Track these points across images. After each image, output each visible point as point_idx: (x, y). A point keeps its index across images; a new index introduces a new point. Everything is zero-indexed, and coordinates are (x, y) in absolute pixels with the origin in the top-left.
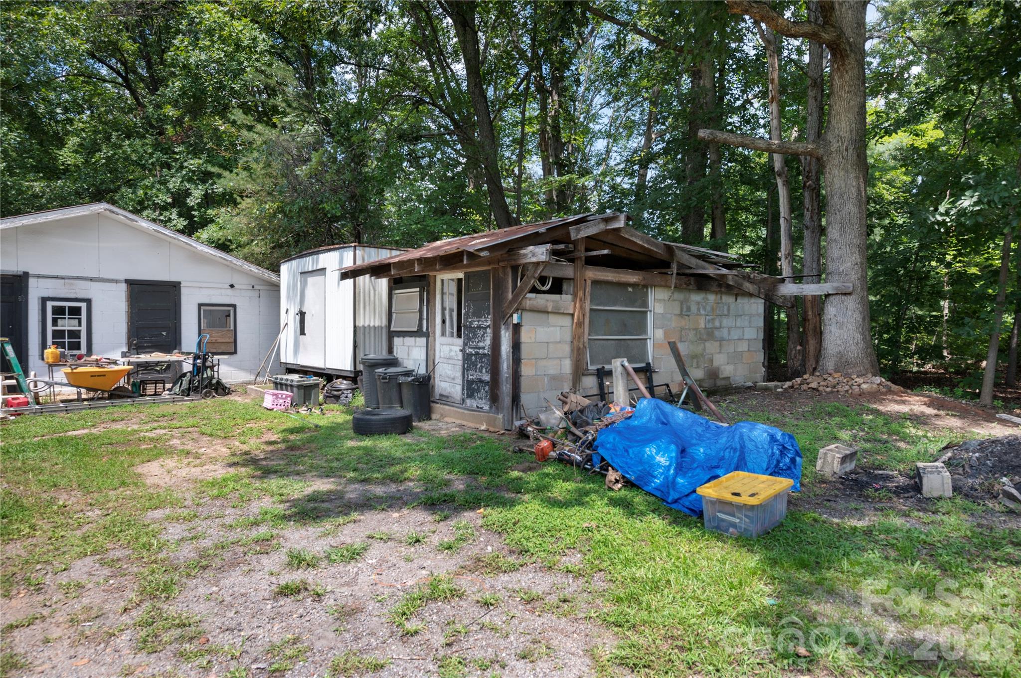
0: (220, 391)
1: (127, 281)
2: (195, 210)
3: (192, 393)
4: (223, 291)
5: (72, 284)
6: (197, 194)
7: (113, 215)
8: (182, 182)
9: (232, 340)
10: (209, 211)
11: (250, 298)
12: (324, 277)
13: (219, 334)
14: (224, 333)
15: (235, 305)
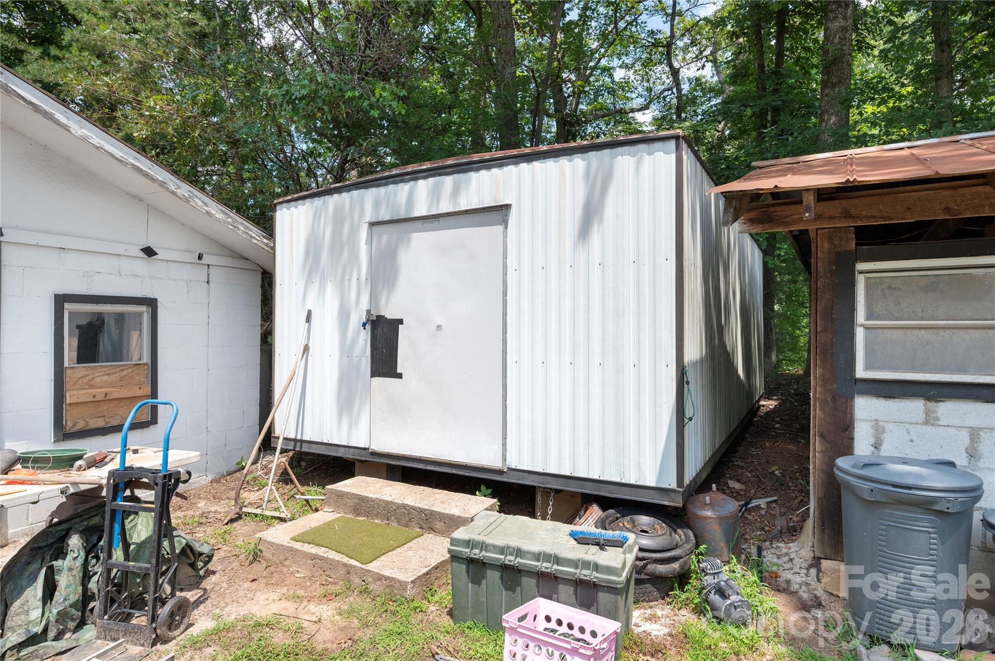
4: (126, 265)
9: (147, 390)
11: (189, 284)
12: (500, 228)
13: (114, 378)
14: (125, 373)
15: (155, 300)
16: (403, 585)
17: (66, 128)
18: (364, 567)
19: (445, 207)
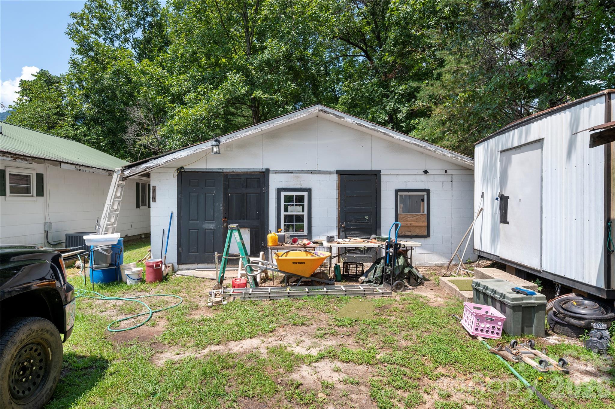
0: (412, 280)
1: (338, 172)
2: (403, 122)
3: (384, 282)
4: (418, 178)
5: (298, 177)
6: (404, 110)
7: (325, 115)
8: (395, 104)
9: (426, 224)
10: (412, 122)
11: (443, 182)
12: (540, 150)
13: (414, 218)
14: (418, 217)
15: (429, 190)
16: (466, 298)
17: (393, 137)
18: (461, 292)
19: (523, 142)
